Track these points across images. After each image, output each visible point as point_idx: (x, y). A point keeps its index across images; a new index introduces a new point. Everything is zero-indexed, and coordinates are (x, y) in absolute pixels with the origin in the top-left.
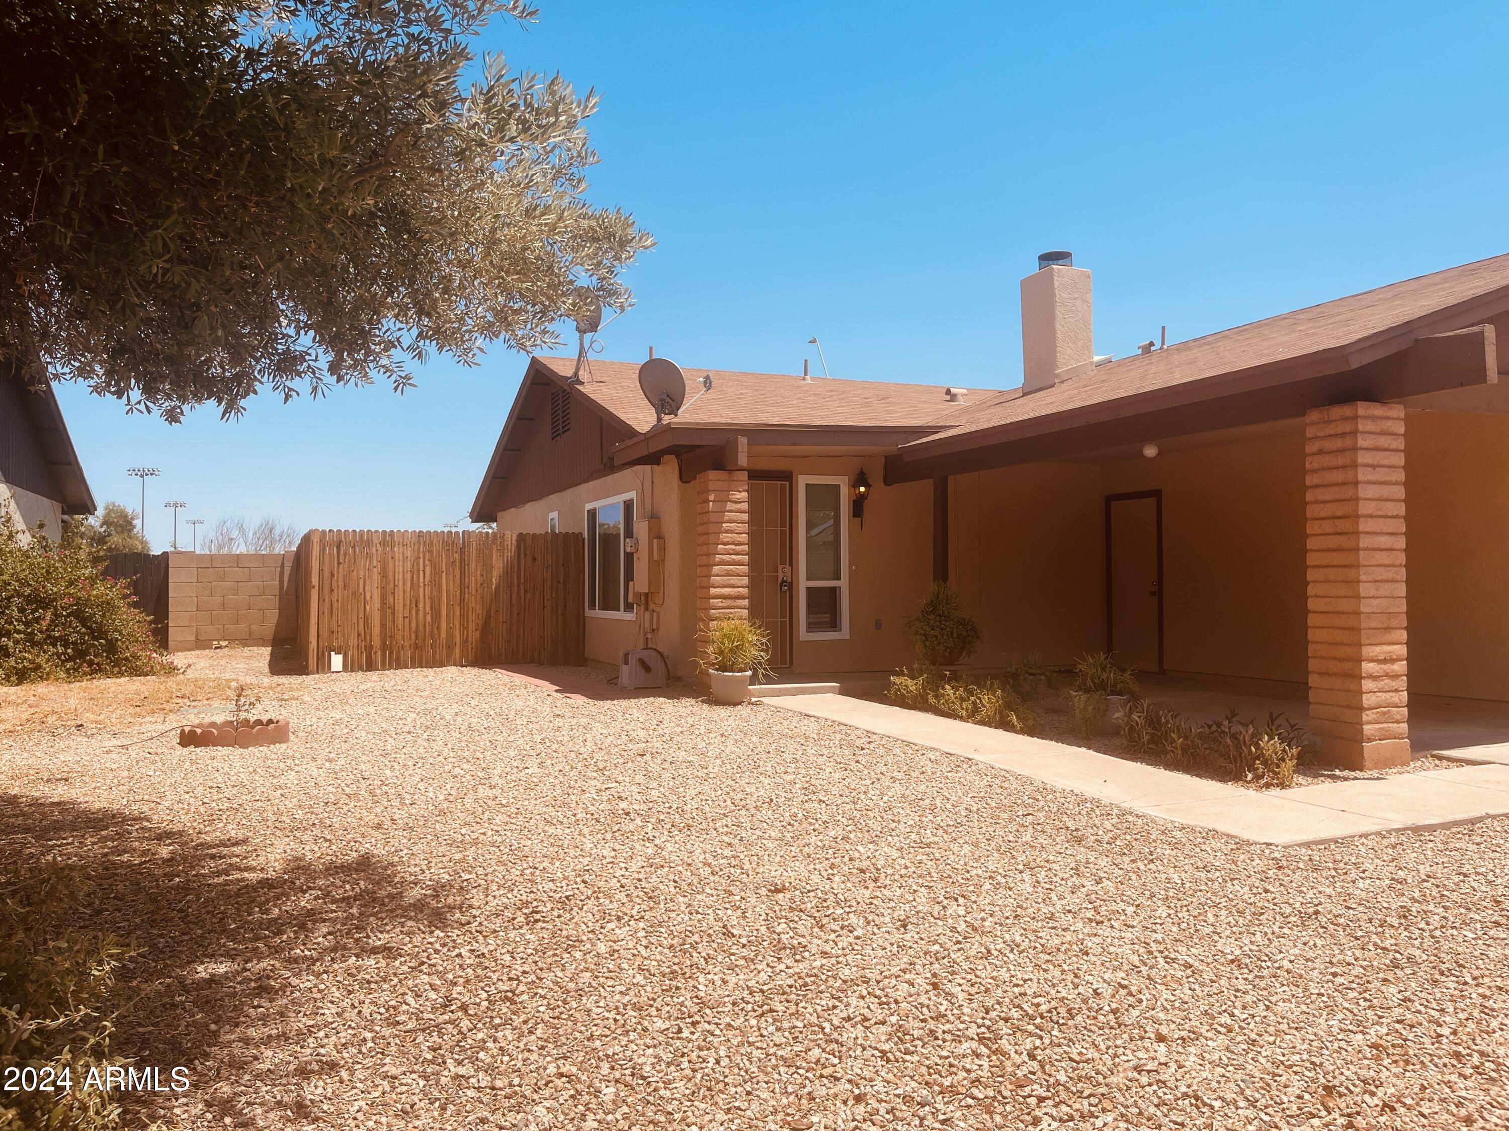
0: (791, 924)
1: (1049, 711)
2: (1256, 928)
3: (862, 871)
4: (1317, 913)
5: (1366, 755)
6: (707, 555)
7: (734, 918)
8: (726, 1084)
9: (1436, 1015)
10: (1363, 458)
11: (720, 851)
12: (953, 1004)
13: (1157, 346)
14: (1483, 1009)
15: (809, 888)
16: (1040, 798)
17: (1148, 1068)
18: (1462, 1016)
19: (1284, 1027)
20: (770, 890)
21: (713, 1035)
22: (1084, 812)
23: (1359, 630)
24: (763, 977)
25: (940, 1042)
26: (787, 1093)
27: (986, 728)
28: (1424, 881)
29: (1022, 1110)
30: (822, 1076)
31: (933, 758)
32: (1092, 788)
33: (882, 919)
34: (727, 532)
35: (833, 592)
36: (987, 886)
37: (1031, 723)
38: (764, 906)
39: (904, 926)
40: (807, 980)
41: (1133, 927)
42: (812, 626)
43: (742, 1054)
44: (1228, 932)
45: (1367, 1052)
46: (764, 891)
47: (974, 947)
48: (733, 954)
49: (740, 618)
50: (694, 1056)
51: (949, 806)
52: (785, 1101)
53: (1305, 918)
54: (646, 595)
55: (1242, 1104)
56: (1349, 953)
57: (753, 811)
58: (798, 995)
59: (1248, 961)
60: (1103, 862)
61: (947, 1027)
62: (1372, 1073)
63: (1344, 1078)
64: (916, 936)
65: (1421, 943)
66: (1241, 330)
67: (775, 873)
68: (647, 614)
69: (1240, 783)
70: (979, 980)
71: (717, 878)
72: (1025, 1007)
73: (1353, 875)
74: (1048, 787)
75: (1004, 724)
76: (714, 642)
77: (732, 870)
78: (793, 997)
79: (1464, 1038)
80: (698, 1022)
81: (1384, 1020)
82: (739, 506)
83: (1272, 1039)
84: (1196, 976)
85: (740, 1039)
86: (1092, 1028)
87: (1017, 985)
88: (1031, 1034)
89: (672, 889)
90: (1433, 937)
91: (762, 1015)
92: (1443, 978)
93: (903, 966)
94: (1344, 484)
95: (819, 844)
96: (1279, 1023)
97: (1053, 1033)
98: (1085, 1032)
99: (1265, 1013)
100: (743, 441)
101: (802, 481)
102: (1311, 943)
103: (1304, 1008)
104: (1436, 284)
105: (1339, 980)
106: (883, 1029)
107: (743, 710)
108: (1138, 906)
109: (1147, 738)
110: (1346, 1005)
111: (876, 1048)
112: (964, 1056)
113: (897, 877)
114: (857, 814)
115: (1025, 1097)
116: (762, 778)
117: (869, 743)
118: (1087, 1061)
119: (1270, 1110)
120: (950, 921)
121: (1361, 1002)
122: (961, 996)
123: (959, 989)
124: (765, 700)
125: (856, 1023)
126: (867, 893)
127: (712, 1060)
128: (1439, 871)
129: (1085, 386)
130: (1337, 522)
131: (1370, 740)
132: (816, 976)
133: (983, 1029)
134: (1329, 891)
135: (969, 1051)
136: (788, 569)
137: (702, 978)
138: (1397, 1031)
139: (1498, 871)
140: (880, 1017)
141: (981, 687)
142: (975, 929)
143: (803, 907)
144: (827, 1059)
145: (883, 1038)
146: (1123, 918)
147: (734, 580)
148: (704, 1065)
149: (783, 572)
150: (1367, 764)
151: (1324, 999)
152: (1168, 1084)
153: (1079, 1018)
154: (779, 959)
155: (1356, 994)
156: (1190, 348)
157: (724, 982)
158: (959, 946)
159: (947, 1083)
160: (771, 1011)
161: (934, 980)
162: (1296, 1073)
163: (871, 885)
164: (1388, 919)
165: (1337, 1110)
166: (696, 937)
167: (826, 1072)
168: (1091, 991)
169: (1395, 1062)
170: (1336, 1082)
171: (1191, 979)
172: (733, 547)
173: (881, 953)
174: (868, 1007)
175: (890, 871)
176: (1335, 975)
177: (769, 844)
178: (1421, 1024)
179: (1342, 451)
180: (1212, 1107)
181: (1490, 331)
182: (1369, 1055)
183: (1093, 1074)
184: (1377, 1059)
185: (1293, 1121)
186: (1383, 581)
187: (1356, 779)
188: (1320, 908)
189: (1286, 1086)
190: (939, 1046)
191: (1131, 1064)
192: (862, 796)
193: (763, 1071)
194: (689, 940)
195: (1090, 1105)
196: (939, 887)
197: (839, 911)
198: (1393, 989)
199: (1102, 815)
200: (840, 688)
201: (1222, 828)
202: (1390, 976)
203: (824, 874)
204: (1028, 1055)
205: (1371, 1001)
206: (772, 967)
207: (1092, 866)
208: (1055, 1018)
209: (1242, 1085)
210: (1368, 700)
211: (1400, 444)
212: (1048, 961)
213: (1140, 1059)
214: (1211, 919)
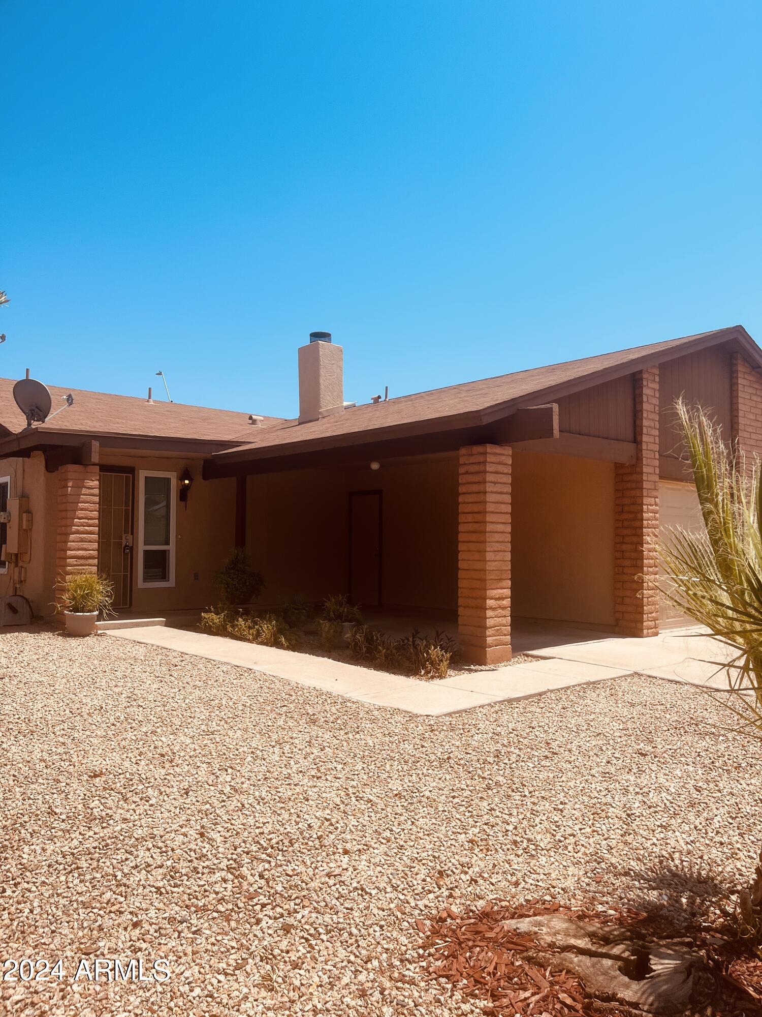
0: (103, 801)
1: (308, 633)
2: (414, 772)
3: (163, 755)
4: (449, 758)
5: (488, 656)
6: (66, 526)
7: (58, 799)
8: (36, 927)
9: (507, 817)
10: (490, 478)
11: (54, 750)
12: (213, 846)
13: (383, 398)
14: (533, 812)
15: (120, 771)
16: (293, 693)
17: (335, 873)
18: (521, 817)
19: (421, 835)
20: (90, 776)
21: (30, 891)
22: (320, 702)
23: (485, 580)
24: (75, 842)
25: (200, 875)
26: (83, 928)
27: (265, 647)
28: (511, 733)
29: (250, 915)
30: (110, 912)
31: (225, 670)
32: (327, 685)
33: (171, 790)
34: (82, 510)
35: (164, 554)
36: (249, 759)
37: (294, 642)
38: (83, 789)
39: (187, 793)
40: (109, 841)
41: (339, 778)
42: (146, 579)
43: (51, 903)
44: (396, 776)
45: (467, 845)
46: (85, 777)
47: (234, 804)
48: (54, 828)
49: (90, 573)
50: (13, 909)
51: (231, 704)
52: (81, 934)
53: (442, 761)
54: (16, 555)
55: (389, 890)
56: (464, 782)
57: (86, 717)
58: (100, 854)
59: (405, 794)
60: (327, 736)
61: (207, 863)
62: (468, 859)
63: (450, 864)
64: (194, 800)
65: (504, 773)
66: (430, 393)
67: (95, 762)
68: (17, 570)
69: (417, 676)
70: (232, 827)
71: (49, 771)
72: (262, 842)
73: (473, 732)
74: (299, 686)
75: (277, 644)
76: (69, 591)
77: (62, 763)
78: (97, 855)
79: (520, 831)
80: (19, 883)
81: (478, 824)
82: (92, 491)
83: (412, 844)
84: (374, 807)
85: (51, 892)
86: (304, 851)
87: (258, 828)
88: (263, 861)
89: (11, 783)
90: (511, 768)
91: (71, 872)
92: (514, 794)
93: (181, 823)
94: (479, 493)
95: (134, 738)
96: (418, 832)
97: (278, 858)
98: (299, 854)
99: (411, 827)
100: (95, 445)
101: (142, 474)
102: (443, 778)
103: (434, 821)
104: (533, 376)
105: (456, 800)
106: (161, 871)
107: (89, 640)
108: (345, 764)
109: (365, 649)
110: (458, 816)
111: (153, 886)
112: (216, 883)
113: (187, 758)
114: (165, 714)
115: (253, 906)
116: (97, 691)
117: (182, 661)
118: (297, 875)
119: (405, 892)
120: (220, 786)
121: (467, 814)
122: (219, 839)
123: (219, 835)
124: (108, 632)
125: (141, 870)
126: (163, 771)
127: (27, 911)
128: (519, 725)
129: (336, 422)
130: (475, 515)
131: (490, 647)
132: (116, 837)
133: (231, 862)
134: (458, 743)
135: (220, 879)
136: (130, 537)
137: (26, 849)
138: (484, 830)
139: (550, 724)
140: (159, 863)
141: (262, 619)
142: (236, 791)
143: (113, 786)
144: (116, 899)
145: (159, 878)
146: (335, 773)
147: (86, 545)
148: (20, 915)
149: (126, 539)
150: (489, 661)
151: (446, 813)
152: (346, 883)
153: (296, 845)
154: (89, 828)
155: (464, 809)
156: (400, 403)
157: (44, 850)
158: (223, 804)
159: (201, 904)
160: (78, 868)
161: (203, 830)
162: (424, 864)
163: (167, 765)
164: (488, 758)
165: (445, 886)
166: (26, 818)
167: (113, 909)
168: (306, 825)
169: (481, 850)
170: (446, 868)
171: (370, 810)
172: (86, 521)
173: (166, 814)
174: (152, 857)
175: (182, 754)
176: (454, 797)
177: (95, 741)
178: (497, 824)
179: (478, 473)
180: (371, 894)
181: (555, 407)
182: (467, 848)
183: (300, 883)
184: (471, 849)
185: (418, 897)
186: (498, 551)
187: (481, 670)
188: (451, 755)
189: (417, 874)
190: (199, 878)
191: (324, 873)
192: (171, 700)
193: (66, 914)
194: (19, 821)
195: (296, 904)
196: (216, 762)
197: (141, 787)
198: (485, 804)
199: (331, 703)
200: (166, 621)
201: (403, 707)
202: (484, 795)
203: (134, 760)
204: (259, 876)
205: (472, 812)
206: (83, 835)
207: (319, 739)
208: (280, 847)
209: (391, 877)
210: (489, 622)
211: (509, 470)
212: (282, 808)
213: (331, 868)
214: (388, 767)
